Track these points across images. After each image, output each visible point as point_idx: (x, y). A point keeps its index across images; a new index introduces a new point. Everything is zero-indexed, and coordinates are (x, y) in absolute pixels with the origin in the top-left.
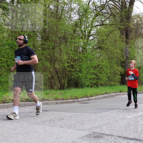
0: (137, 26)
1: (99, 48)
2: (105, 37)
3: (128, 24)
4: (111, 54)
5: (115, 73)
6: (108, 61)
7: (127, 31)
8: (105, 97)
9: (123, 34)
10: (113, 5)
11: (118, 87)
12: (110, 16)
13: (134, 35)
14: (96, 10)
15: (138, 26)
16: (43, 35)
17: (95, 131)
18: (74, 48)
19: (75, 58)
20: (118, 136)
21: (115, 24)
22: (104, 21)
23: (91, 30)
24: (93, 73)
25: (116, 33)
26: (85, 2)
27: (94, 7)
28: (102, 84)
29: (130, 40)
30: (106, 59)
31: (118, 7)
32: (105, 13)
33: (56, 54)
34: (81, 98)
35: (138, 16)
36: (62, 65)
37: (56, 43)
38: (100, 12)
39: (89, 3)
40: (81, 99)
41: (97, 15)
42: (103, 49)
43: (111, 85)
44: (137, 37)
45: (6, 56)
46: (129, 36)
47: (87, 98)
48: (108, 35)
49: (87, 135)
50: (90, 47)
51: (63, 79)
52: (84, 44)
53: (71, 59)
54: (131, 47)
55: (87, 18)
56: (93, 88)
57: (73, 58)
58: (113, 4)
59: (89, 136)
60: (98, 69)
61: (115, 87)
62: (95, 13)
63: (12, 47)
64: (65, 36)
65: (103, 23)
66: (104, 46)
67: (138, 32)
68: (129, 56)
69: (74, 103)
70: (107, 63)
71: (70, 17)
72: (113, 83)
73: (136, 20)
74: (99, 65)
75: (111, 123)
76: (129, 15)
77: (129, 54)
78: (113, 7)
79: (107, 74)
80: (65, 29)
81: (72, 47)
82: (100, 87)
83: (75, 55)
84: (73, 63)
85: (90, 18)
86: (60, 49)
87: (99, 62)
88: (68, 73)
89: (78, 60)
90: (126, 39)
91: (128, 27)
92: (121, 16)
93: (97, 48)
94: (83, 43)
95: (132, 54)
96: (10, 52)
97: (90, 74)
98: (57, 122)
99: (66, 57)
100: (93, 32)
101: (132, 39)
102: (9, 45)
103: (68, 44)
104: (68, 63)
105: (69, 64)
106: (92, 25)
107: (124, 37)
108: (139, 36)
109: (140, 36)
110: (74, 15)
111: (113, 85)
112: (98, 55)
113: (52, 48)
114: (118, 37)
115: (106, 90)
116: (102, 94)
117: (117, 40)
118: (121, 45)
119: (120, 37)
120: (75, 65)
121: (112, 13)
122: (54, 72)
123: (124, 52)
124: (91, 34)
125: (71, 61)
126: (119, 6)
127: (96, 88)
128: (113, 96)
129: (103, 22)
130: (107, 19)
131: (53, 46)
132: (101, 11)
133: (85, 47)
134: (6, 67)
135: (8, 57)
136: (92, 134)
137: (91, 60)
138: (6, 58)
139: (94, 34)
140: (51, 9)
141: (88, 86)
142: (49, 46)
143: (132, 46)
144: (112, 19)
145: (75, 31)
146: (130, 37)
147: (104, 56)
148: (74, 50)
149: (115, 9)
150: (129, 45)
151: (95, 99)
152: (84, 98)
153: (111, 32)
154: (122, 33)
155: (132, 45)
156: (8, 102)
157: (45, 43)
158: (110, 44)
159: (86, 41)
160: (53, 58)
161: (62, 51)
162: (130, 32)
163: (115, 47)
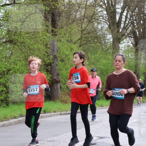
0: (69, 8)
1: (9, 41)
3: (55, 3)
4: (29, 51)
6: (24, 63)
7: (53, 15)
9: (48, 20)
13: (65, 22)
15: (71, 7)
29: (59, 29)
30: (22, 60)
42: (15, 44)
44: (70, 24)
46: (57, 22)
66: (17, 38)
67: (71, 16)
68: (57, 55)
77: (57, 51)
82: (11, 105)
90: (53, 27)
91: (54, 9)
95: (62, 51)
101: (62, 28)
107: (49, 24)
108: (73, 22)
116: (15, 118)
118: (45, 37)
123: (49, 48)
143: (62, 39)
146: (59, 24)
155: (63, 37)
162: (59, 17)
163: (35, 40)
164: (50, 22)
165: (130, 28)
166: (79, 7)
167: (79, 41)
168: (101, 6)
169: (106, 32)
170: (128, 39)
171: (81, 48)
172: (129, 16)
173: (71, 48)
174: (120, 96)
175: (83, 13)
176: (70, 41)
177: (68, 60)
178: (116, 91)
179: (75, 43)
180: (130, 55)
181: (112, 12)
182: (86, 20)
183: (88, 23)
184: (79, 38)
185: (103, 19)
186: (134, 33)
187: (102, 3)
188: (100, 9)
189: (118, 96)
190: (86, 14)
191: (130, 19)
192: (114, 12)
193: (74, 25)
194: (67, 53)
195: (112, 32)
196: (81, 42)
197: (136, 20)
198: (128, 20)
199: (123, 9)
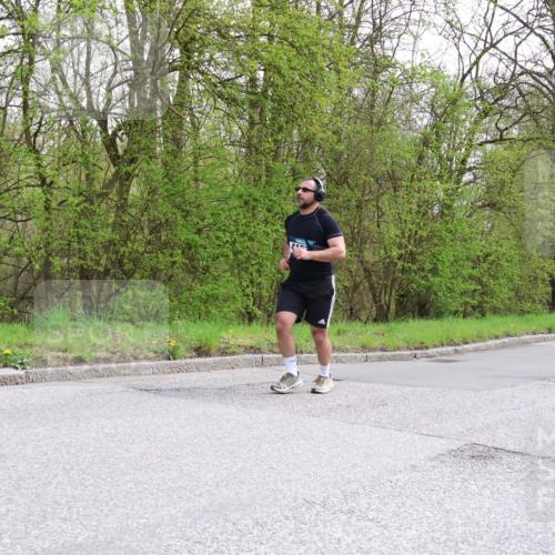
2: (507, 176)
5: (536, 279)
8: (504, 346)
10: (533, 86)
11: (544, 316)
12: (522, 117)
14: (482, 98)
16: (332, 170)
17: (474, 440)
18: (419, 206)
19: (419, 233)
21: (537, 138)
22: (506, 129)
23: (468, 156)
24: (471, 277)
26: (452, 78)
27: (478, 92)
28: (495, 307)
31: (544, 89)
32: (508, 107)
33: (366, 223)
34: (435, 346)
36: (382, 251)
37: (367, 191)
38: (493, 104)
39: (462, 80)
40: (435, 350)
41: (485, 114)
43: (523, 312)
45: (232, 228)
47: (453, 348)
48: (518, 170)
49: (452, 450)
50: (465, 203)
51: (386, 292)
52: (447, 195)
53: (410, 235)
55: (457, 121)
56: (469, 318)
57: (414, 233)
58: (532, 81)
59: (456, 454)
60: (485, 266)
61: (534, 316)
62: (481, 108)
63: (246, 203)
64: (393, 172)
65: (501, 136)
69: (415, 359)
70: (511, 248)
71: (408, 119)
72: (529, 305)
74: (488, 255)
75: (520, 420)
78: (532, 89)
79: (511, 280)
80: (395, 151)
81: (413, 203)
83: (422, 224)
84: (414, 249)
85: (464, 120)
86: (378, 207)
87: (490, 245)
88: (401, 275)
89: (429, 239)
93: (484, 206)
94: (446, 191)
96: (241, 216)
97: (464, 278)
98: (368, 410)
99: (394, 232)
100: (473, 160)
102: (241, 196)
103: (401, 193)
104: (400, 246)
105: (403, 252)
106: (470, 140)
110: (421, 115)
111: (529, 312)
112: (487, 225)
113: (357, 207)
115: (509, 326)
120: (421, 253)
121: (529, 107)
122: (362, 272)
124: (467, 167)
125: (409, 241)
126: (549, 86)
127: (477, 318)
128: (527, 343)
129: (502, 132)
130: (515, 124)
131: (359, 201)
132: (496, 101)
133: (448, 202)
134: (232, 257)
135: (237, 230)
136: (467, 448)
137: (465, 241)
138: (231, 233)
139: (475, 168)
140: (355, 99)
141: (456, 313)
142: (349, 201)
144: (528, 124)
145: (421, 158)
147: (503, 228)
148: (418, 212)
149: (538, 97)
151: (477, 350)
152: (443, 345)
153: (525, 161)
156: (234, 353)
157: (337, 191)
158: (522, 194)
159: (452, 186)
160: (358, 232)
161: (383, 214)
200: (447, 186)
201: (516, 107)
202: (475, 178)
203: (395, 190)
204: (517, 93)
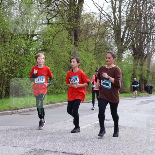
0: (87, 27)
1: (44, 50)
3: (77, 24)
4: (57, 57)
5: (62, 80)
6: (54, 65)
7: (76, 32)
8: (50, 107)
9: (72, 35)
12: (57, 14)
13: (84, 37)
14: (41, 6)
17: (36, 147)
18: (15, 50)
19: (15, 61)
20: (63, 152)
21: (63, 23)
22: (50, 19)
23: (35, 29)
25: (64, 33)
27: (39, 3)
29: (80, 42)
30: (52, 63)
31: (66, 4)
32: (51, 10)
34: (22, 109)
35: (89, 15)
38: (45, 8)
40: (21, 110)
41: (42, 12)
42: (48, 52)
43: (58, 93)
44: (88, 38)
46: (78, 37)
47: (29, 109)
48: (55, 36)
49: (26, 152)
50: (34, 49)
52: (26, 45)
53: (11, 62)
54: (80, 50)
55: (31, 14)
57: (12, 61)
59: (28, 154)
61: (62, 95)
62: (40, 10)
64: (4, 35)
65: (48, 22)
66: (49, 48)
67: (89, 33)
69: (13, 114)
70: (53, 67)
72: (60, 90)
73: (86, 20)
75: (55, 138)
76: (78, 13)
78: (61, 3)
80: (4, 26)
81: (12, 48)
83: (16, 57)
84: (13, 68)
85: (34, 15)
88: (7, 79)
89: (19, 64)
90: (75, 40)
91: (77, 27)
92: (69, 14)
93: (41, 50)
94: (26, 43)
99: (4, 60)
100: (37, 31)
101: (82, 41)
103: (7, 44)
104: (7, 66)
105: (8, 69)
106: (36, 23)
107: (73, 38)
108: (89, 37)
109: (91, 37)
110: (15, 11)
111: (60, 93)
114: (66, 38)
115: (52, 99)
116: (47, 104)
117: (65, 42)
118: (69, 48)
119: (68, 39)
120: (16, 69)
121: (59, 10)
123: (72, 55)
124: (35, 34)
125: (10, 65)
126: (67, 2)
128: (59, 106)
130: (54, 17)
133: (27, 48)
136: (33, 151)
139: (38, 34)
143: (82, 49)
144: (59, 17)
145: (15, 29)
148: (14, 52)
149: (63, 7)
150: (78, 48)
152: (25, 108)
153: (58, 32)
154: (70, 34)
155: (82, 48)
158: (57, 46)
159: (29, 41)
162: (80, 33)
163: (62, 49)
164: (73, 37)
165: (131, 42)
166: (94, 27)
167: (94, 51)
168: (110, 26)
169: (113, 45)
170: (129, 50)
171: (95, 56)
172: (130, 34)
173: (88, 56)
174: (108, 86)
175: (97, 31)
176: (87, 51)
177: (85, 64)
178: (104, 82)
179: (91, 52)
180: (130, 62)
181: (118, 31)
182: (99, 36)
183: (100, 38)
184: (94, 49)
185: (111, 35)
186: (133, 46)
187: (111, 24)
188: (109, 29)
189: (106, 86)
190: (99, 32)
191: (131, 36)
192: (119, 31)
193: (91, 39)
194: (85, 59)
195: (118, 45)
196: (95, 51)
197: (135, 37)
198: (129, 36)
199: (126, 29)
200: (26, 42)
201: (54, 10)
202: (38, 39)
203: (5, 43)
204: (55, 5)
